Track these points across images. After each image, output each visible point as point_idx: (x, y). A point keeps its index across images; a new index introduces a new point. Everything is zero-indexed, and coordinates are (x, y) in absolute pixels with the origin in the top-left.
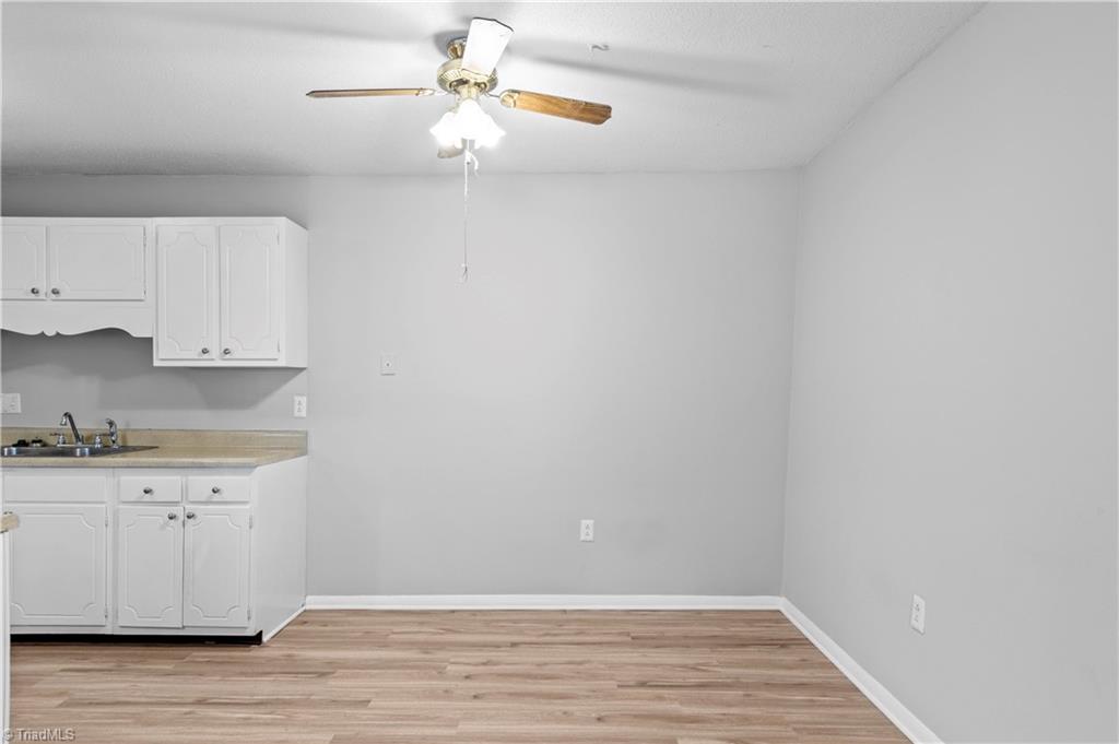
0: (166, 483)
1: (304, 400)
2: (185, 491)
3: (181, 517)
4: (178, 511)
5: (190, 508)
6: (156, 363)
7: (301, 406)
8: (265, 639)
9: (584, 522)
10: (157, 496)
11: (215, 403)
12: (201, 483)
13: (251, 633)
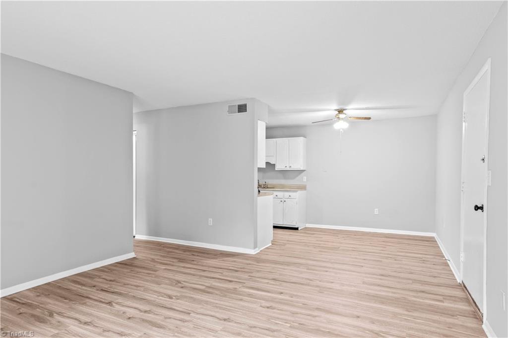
0: (280, 194)
1: (305, 177)
2: (284, 196)
3: (283, 201)
4: (282, 200)
5: (285, 200)
6: (276, 169)
7: (305, 179)
8: (299, 229)
9: (376, 209)
10: (278, 197)
11: (285, 178)
12: (287, 194)
13: (296, 227)
